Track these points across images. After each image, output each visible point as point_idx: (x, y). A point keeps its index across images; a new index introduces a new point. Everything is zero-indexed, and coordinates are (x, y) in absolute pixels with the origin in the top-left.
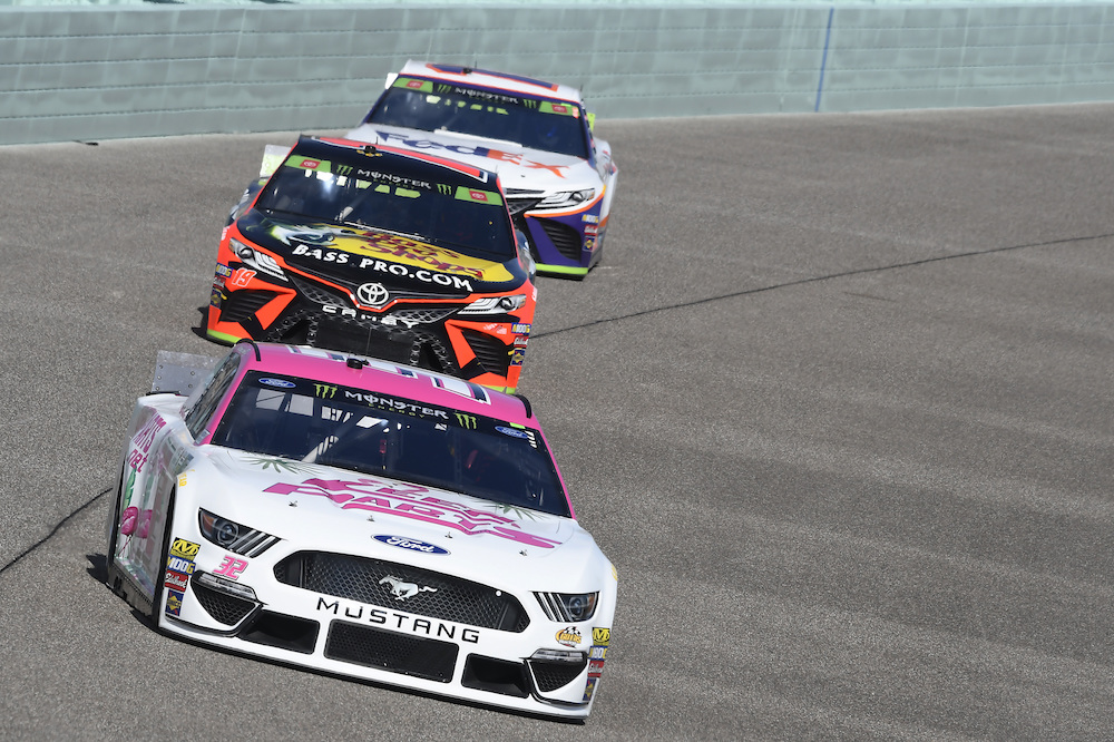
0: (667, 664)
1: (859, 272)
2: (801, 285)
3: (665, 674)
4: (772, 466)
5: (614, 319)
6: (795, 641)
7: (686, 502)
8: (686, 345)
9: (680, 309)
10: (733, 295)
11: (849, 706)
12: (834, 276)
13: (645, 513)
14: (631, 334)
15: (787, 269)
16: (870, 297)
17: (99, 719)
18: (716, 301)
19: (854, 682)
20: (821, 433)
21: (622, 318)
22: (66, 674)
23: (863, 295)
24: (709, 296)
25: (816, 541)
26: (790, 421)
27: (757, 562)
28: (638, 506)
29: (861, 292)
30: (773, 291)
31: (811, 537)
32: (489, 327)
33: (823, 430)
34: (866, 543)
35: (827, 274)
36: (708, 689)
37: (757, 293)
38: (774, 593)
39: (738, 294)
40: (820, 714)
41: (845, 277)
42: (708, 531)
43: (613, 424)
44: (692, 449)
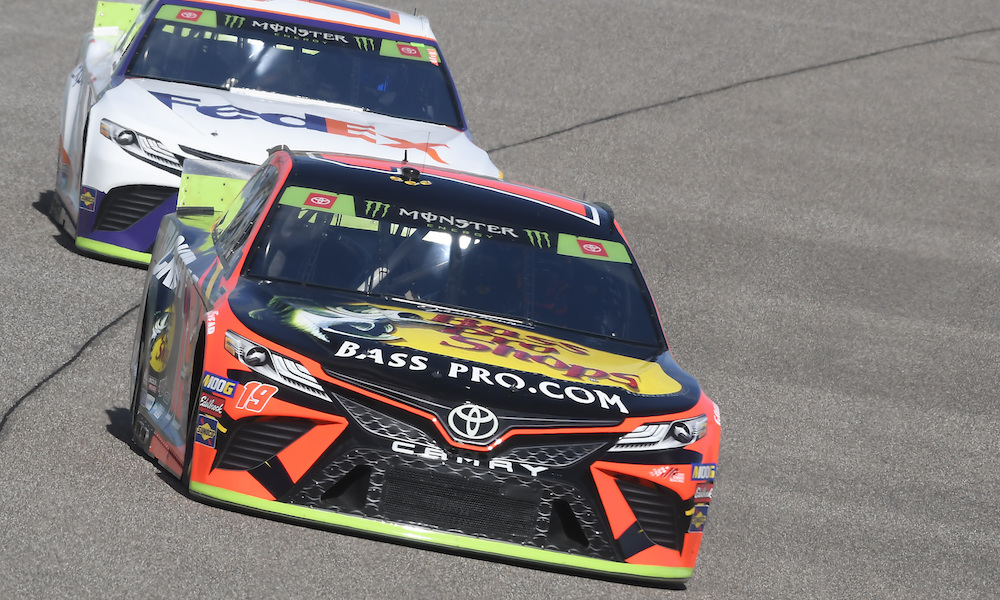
0: (769, 479)
1: (970, 34)
2: (905, 50)
3: (767, 491)
4: (879, 254)
5: (697, 95)
6: (911, 449)
7: (785, 297)
8: (778, 122)
9: (771, 81)
10: (829, 64)
11: (973, 520)
12: (942, 40)
13: (739, 311)
14: (718, 110)
15: (889, 33)
16: (984, 61)
17: (137, 561)
18: (811, 72)
19: (979, 493)
20: (933, 215)
21: (707, 93)
22: (98, 511)
23: (975, 60)
24: (803, 65)
25: (932, 337)
26: (899, 203)
27: (866, 362)
28: (731, 303)
29: (973, 56)
30: (875, 57)
31: (927, 333)
32: (657, 473)
33: (935, 212)
34: (987, 336)
35: (935, 38)
36: (816, 505)
37: (857, 61)
38: (887, 395)
39: (835, 63)
40: (941, 530)
41: (955, 40)
42: (809, 329)
43: (701, 212)
44: (789, 238)
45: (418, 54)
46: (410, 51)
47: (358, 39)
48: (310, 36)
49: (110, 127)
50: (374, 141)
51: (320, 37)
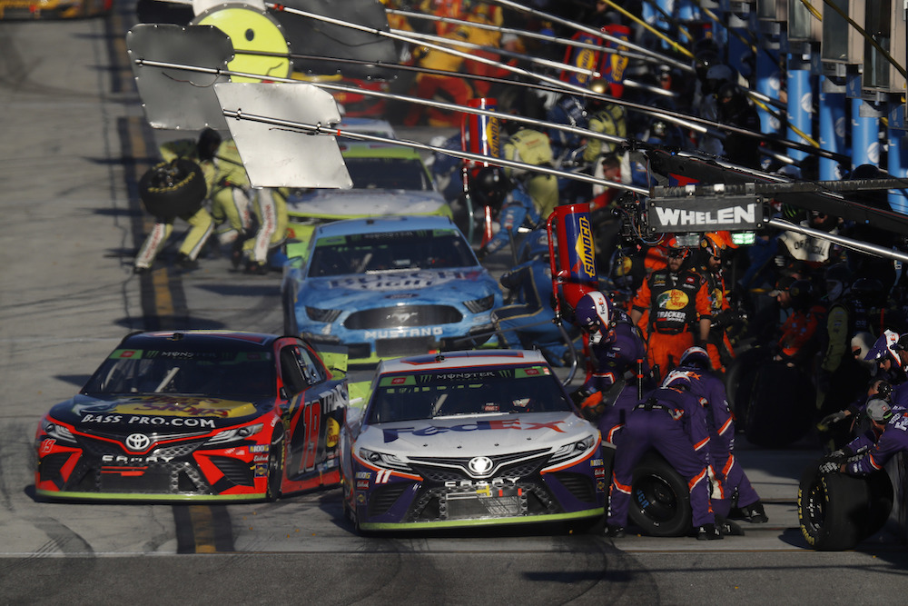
45: (538, 373)
46: (532, 372)
47: (500, 372)
48: (472, 376)
49: (365, 452)
50: (520, 428)
51: (478, 376)
